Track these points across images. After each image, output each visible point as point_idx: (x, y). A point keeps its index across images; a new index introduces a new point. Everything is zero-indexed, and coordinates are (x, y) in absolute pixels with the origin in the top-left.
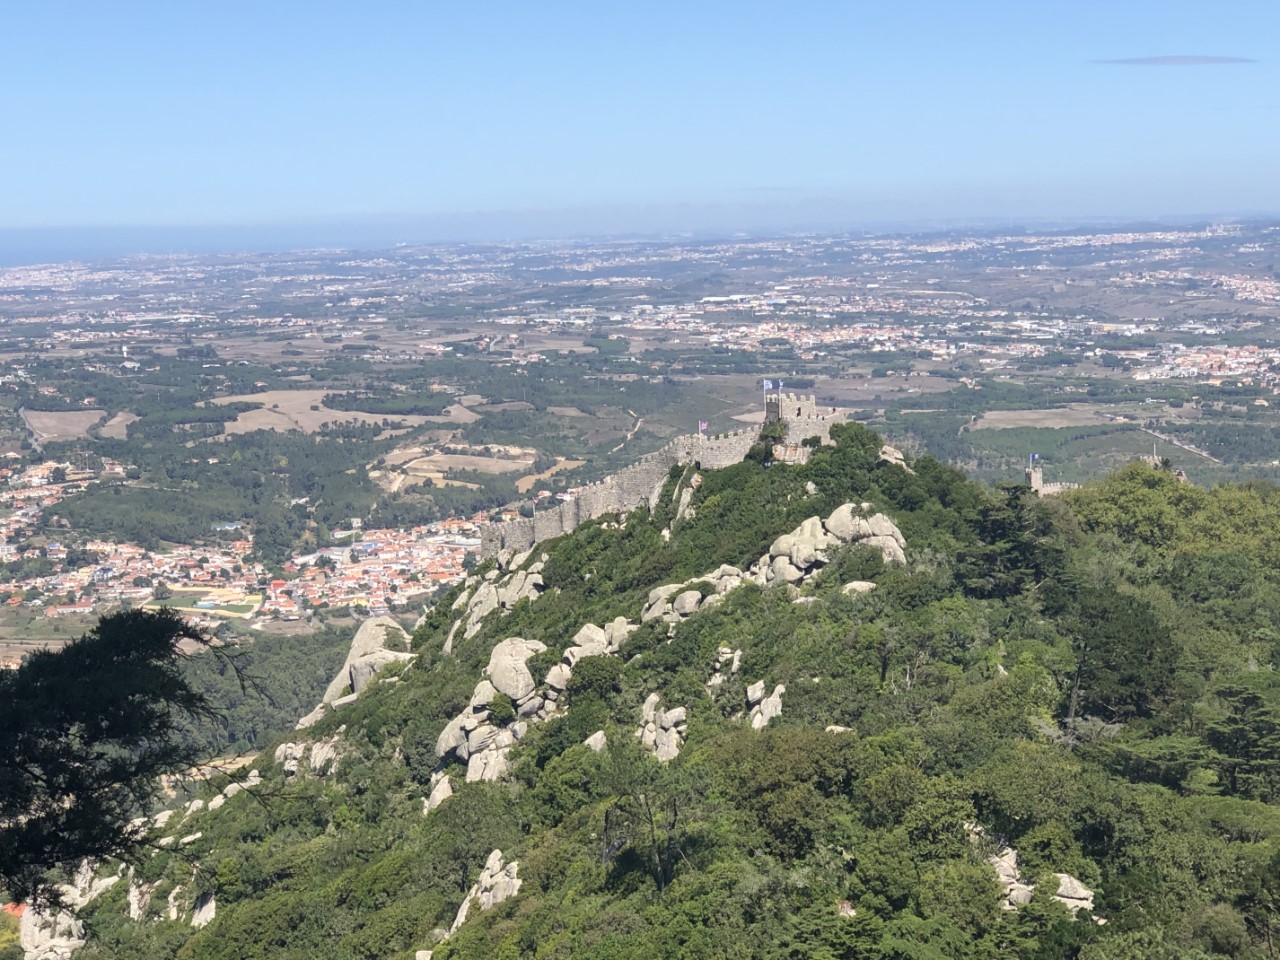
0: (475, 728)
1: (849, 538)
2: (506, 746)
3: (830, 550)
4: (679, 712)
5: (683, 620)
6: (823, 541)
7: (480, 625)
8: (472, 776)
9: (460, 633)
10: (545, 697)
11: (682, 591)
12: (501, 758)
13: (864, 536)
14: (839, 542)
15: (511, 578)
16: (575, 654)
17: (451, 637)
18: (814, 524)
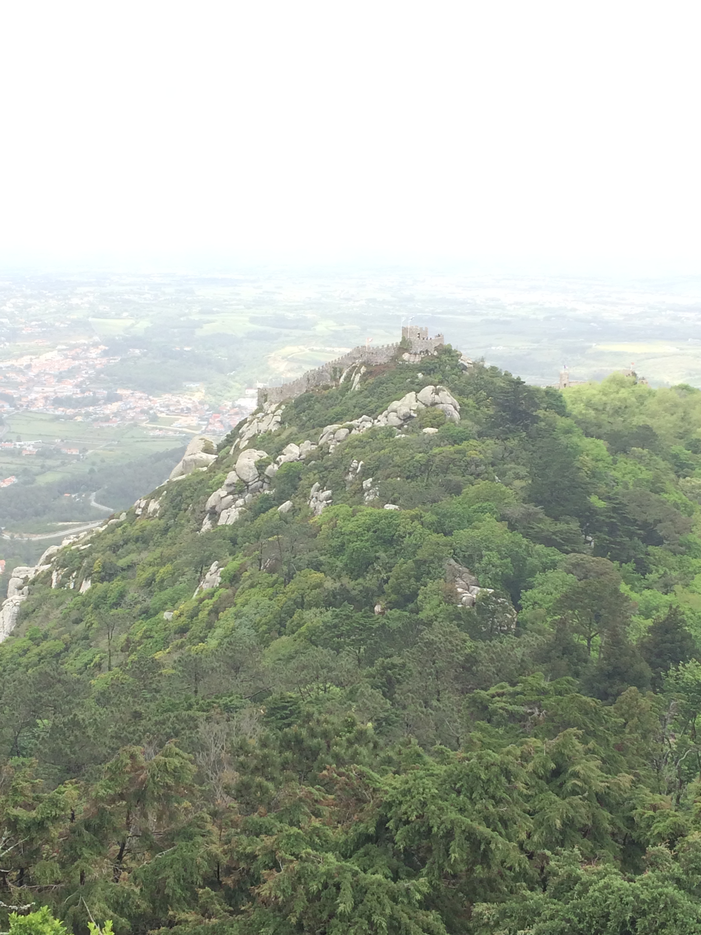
0: (226, 496)
1: (429, 404)
2: (241, 506)
3: (418, 411)
4: (328, 493)
5: (338, 444)
6: (415, 405)
7: (247, 441)
8: (221, 522)
10: (264, 482)
11: (339, 428)
12: (237, 513)
13: (437, 403)
14: (424, 406)
15: (267, 417)
16: (282, 458)
18: (411, 396)
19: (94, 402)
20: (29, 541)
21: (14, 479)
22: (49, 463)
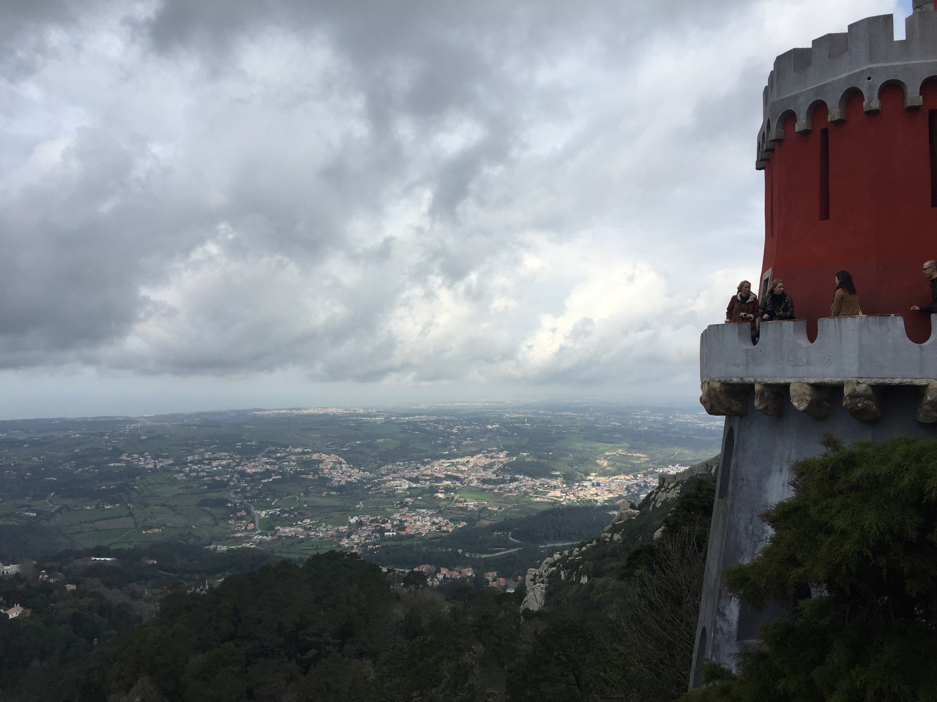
7: (661, 503)
9: (654, 506)
15: (669, 491)
17: (651, 507)
20: (480, 558)
22: (482, 515)
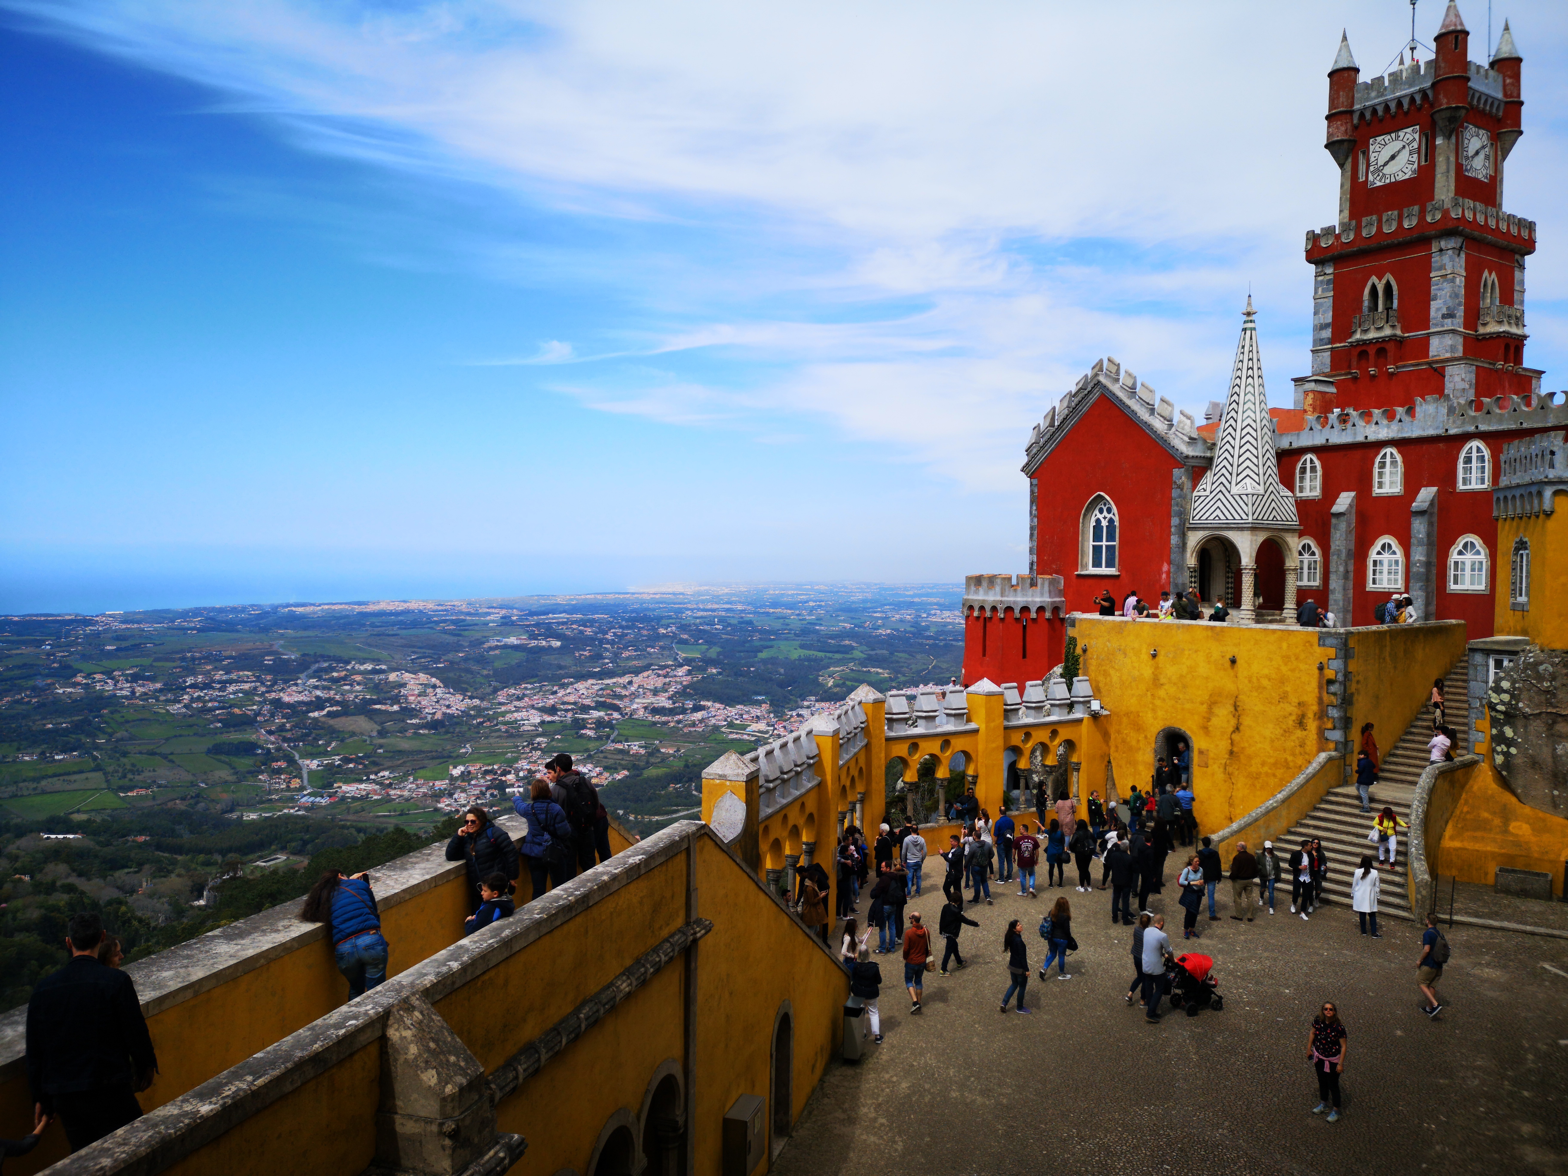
19: (683, 711)
20: (650, 821)
21: (626, 773)
22: (652, 760)
